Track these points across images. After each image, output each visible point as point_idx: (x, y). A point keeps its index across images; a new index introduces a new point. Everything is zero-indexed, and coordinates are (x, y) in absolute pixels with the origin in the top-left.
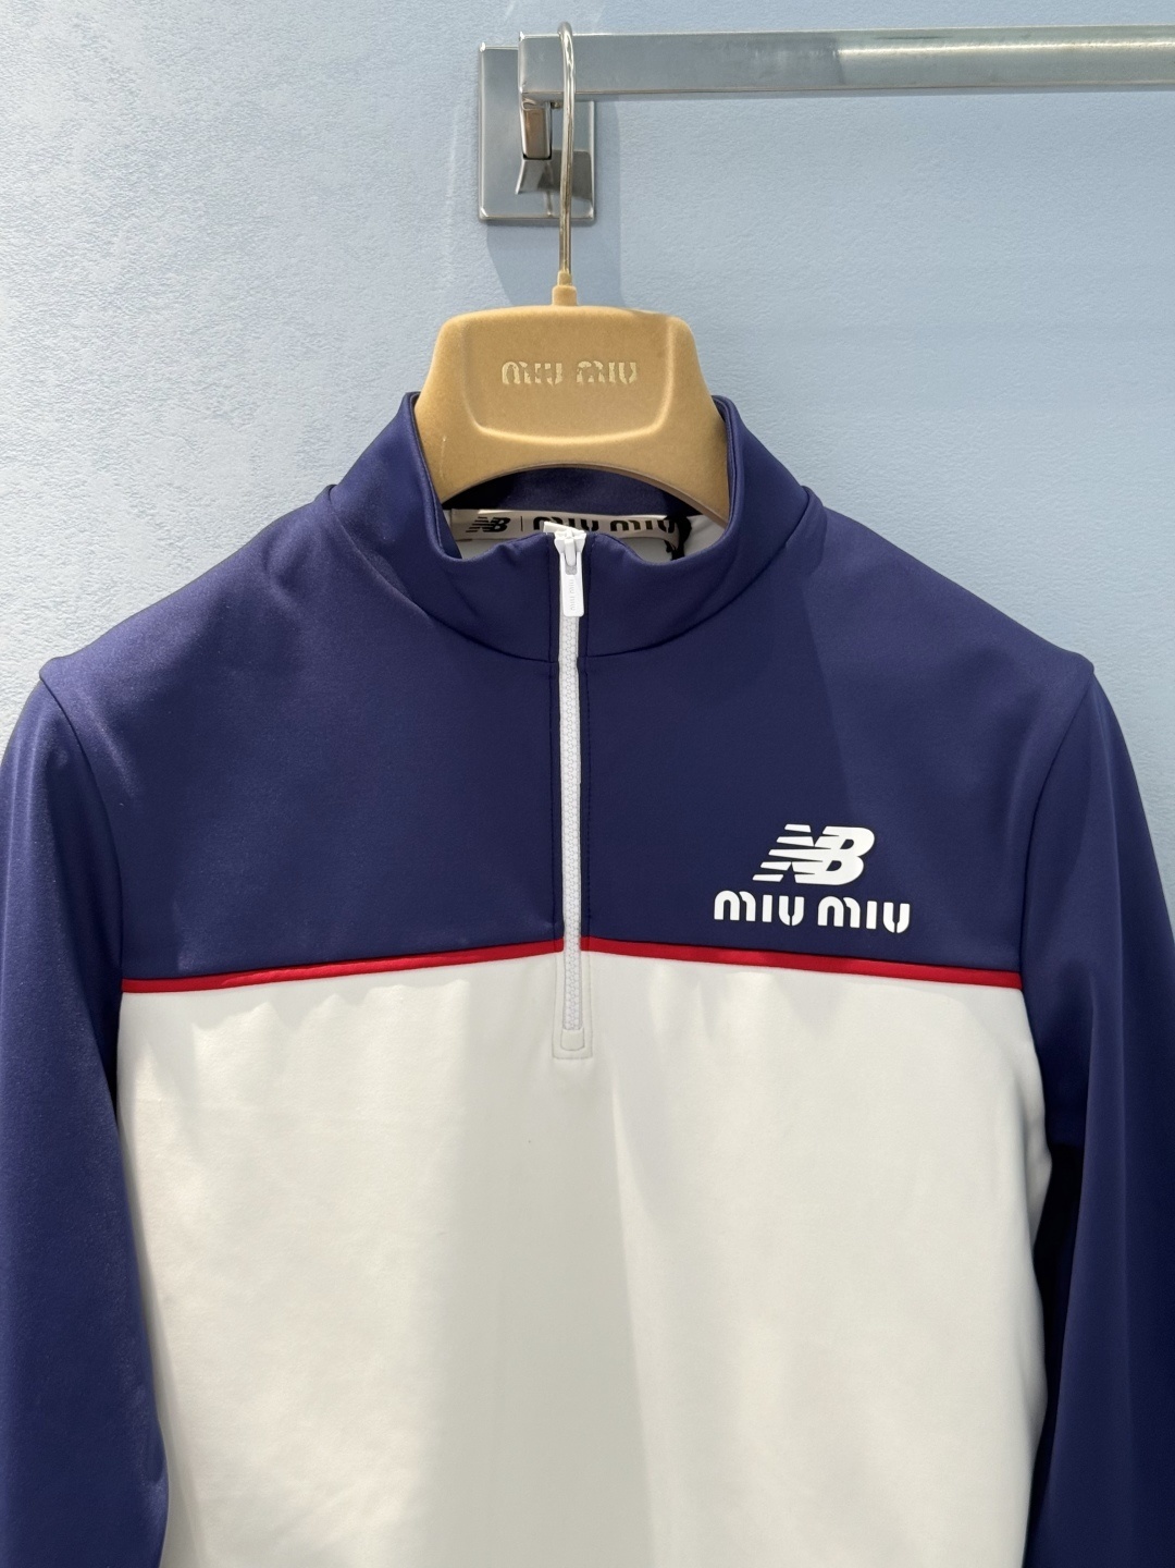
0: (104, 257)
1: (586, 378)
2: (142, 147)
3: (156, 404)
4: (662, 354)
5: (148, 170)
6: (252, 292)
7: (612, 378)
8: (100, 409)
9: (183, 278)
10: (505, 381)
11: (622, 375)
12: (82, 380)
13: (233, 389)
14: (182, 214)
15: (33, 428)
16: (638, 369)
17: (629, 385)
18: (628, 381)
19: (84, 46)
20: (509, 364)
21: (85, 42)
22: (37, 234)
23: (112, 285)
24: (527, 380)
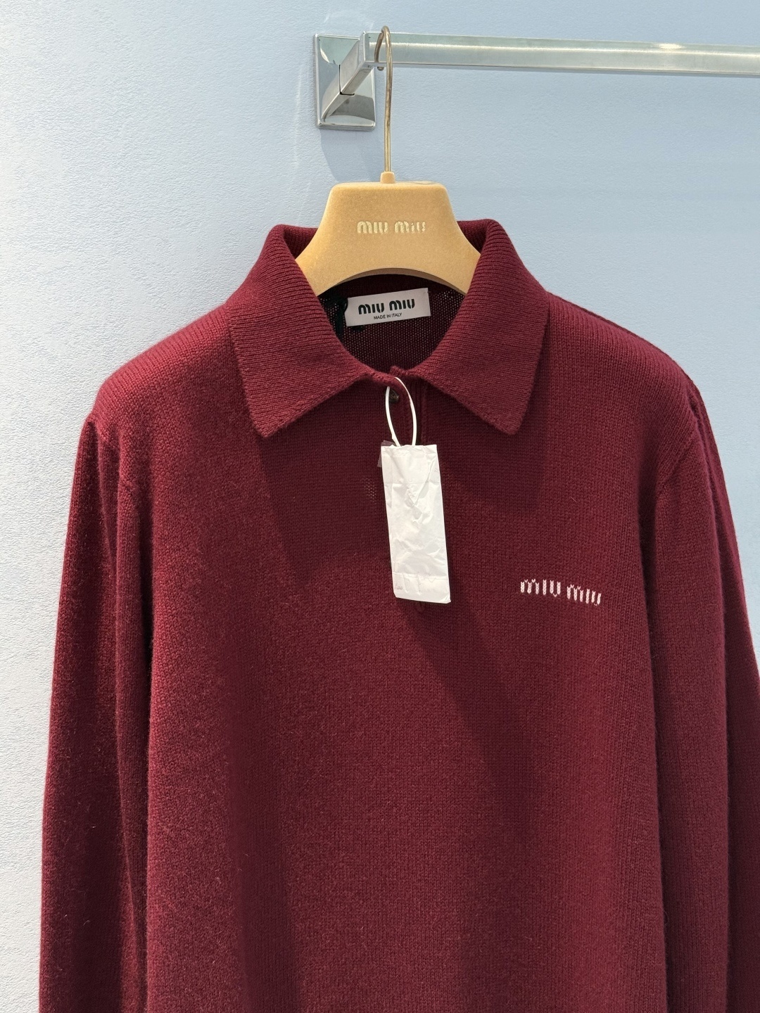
0: (115, 138)
2: (134, 79)
3: (145, 219)
5: (138, 92)
6: (195, 160)
8: (114, 222)
9: (159, 152)
12: (104, 206)
13: (186, 212)
14: (157, 116)
15: (78, 231)
19: (101, 22)
21: (101, 20)
22: (77, 124)
23: (120, 154)
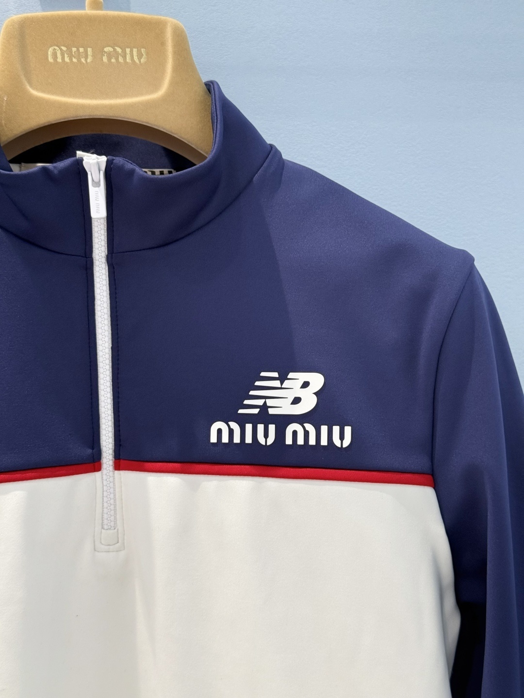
1: (109, 59)
4: (163, 44)
7: (128, 59)
10: (51, 60)
11: (136, 58)
16: (147, 54)
17: (141, 64)
18: (140, 62)
20: (53, 48)
24: (67, 59)
